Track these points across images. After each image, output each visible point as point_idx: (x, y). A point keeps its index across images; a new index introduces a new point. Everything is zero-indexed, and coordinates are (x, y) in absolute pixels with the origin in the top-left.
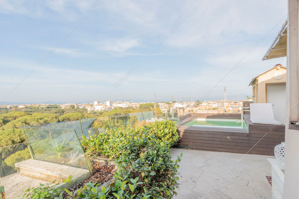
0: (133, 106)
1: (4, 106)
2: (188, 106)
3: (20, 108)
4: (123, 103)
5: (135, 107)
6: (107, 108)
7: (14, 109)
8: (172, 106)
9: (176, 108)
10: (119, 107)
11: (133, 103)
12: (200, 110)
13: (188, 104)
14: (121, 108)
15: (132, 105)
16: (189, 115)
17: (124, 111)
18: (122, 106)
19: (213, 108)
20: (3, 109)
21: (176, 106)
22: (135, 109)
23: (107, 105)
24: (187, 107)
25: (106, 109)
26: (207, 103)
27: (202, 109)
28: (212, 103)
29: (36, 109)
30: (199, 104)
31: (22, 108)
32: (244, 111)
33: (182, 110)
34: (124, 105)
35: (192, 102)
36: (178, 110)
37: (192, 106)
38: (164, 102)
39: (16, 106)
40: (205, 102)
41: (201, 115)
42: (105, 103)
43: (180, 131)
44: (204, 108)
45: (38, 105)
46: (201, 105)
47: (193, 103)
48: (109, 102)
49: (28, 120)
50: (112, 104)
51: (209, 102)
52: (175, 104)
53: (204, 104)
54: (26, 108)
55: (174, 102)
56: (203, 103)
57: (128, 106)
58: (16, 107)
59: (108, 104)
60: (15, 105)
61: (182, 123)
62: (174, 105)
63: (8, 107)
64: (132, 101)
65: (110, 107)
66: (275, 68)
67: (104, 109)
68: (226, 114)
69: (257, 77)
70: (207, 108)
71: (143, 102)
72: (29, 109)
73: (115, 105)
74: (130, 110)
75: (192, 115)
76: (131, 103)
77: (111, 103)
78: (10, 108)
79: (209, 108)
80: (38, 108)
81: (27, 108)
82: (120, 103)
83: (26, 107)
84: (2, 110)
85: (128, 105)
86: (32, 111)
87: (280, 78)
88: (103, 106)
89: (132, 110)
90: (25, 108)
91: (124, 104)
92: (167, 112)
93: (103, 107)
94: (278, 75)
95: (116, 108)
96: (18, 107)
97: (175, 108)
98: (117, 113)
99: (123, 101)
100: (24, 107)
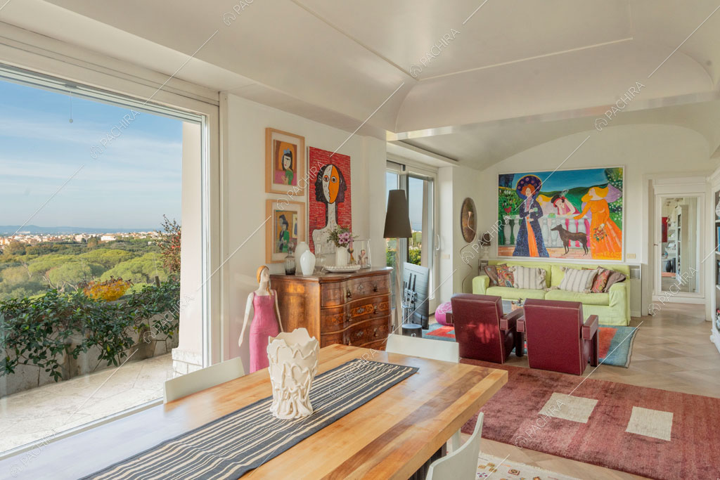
1: (69, 237)
3: (104, 241)
7: (92, 243)
20: (67, 243)
29: (142, 245)
31: (111, 243)
39: (96, 237)
45: (144, 235)
49: (145, 268)
54: (119, 241)
58: (97, 239)
60: (94, 236)
63: (79, 238)
72: (125, 245)
78: (83, 240)
80: (147, 242)
81: (122, 241)
83: (119, 239)
84: (67, 246)
86: (134, 249)
90: (116, 241)
96: (100, 239)
100: (114, 239)
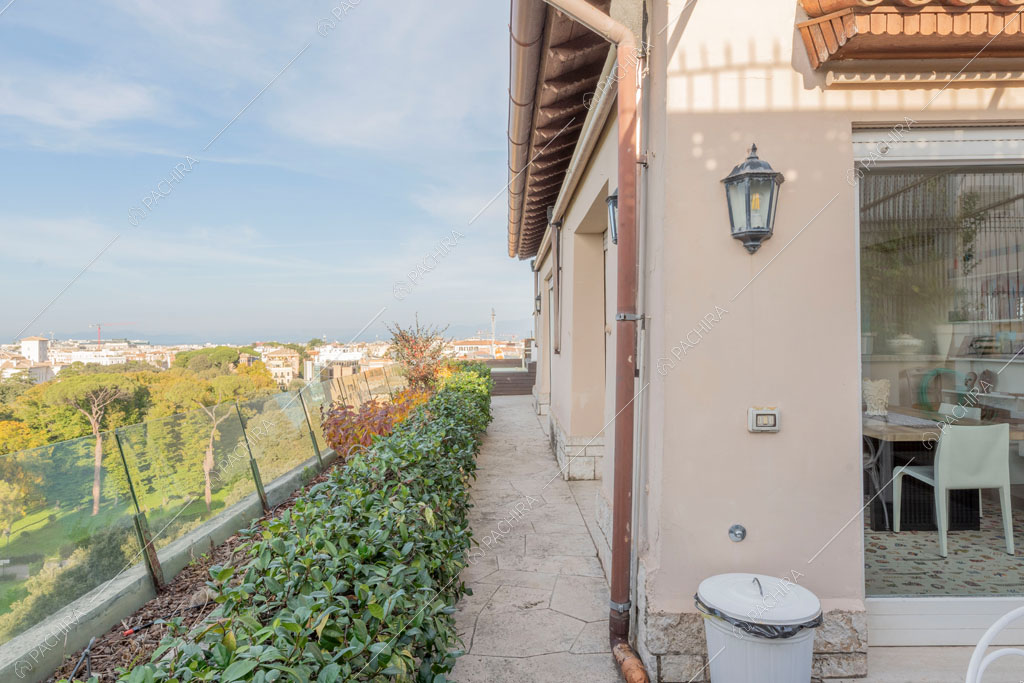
0: (148, 359)
4: (97, 346)
5: (158, 362)
6: (27, 370)
9: (331, 363)
10: (79, 363)
11: (144, 348)
13: (365, 350)
14: (94, 368)
15: (143, 355)
18: (95, 361)
21: (323, 358)
22: (158, 370)
23: (24, 354)
25: (22, 373)
33: (349, 370)
34: (104, 357)
35: (379, 342)
36: (336, 369)
37: (384, 356)
38: (278, 344)
48: (37, 342)
52: (322, 350)
55: (316, 343)
57: (123, 361)
59: (30, 350)
62: (316, 353)
64: (138, 341)
65: (42, 364)
67: (15, 371)
71: (188, 344)
73: (59, 356)
76: (135, 346)
82: (83, 348)
85: (124, 357)
88: (4, 361)
91: (104, 352)
92: (290, 377)
93: (9, 366)
97: (325, 365)
99: (99, 339)
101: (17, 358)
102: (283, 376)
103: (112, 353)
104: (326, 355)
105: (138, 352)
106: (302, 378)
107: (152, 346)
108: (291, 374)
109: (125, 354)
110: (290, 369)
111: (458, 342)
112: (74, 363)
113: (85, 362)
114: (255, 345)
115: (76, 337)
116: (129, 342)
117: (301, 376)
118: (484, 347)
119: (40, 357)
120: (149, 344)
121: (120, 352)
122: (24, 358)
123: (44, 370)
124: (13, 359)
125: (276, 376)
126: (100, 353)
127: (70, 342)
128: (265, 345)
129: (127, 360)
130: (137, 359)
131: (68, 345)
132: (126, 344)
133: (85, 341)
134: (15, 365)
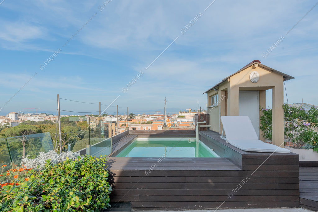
0: (51, 120)
2: (121, 120)
4: (36, 115)
5: (55, 121)
6: (10, 123)
8: (101, 120)
9: (107, 122)
10: (29, 121)
11: (50, 116)
12: (134, 124)
13: (120, 117)
14: (33, 122)
15: (50, 118)
16: (126, 134)
17: (36, 126)
18: (34, 120)
19: (147, 122)
21: (106, 120)
22: (54, 123)
23: (10, 118)
24: (119, 120)
25: (8, 124)
26: (141, 117)
27: (136, 122)
28: (146, 116)
30: (133, 118)
32: (200, 126)
33: (114, 125)
34: (37, 119)
35: (125, 115)
36: (110, 124)
37: (126, 120)
38: (93, 115)
40: (139, 115)
41: (142, 133)
42: (7, 115)
43: (115, 174)
44: (138, 122)
46: (134, 118)
47: (127, 117)
48: (14, 114)
50: (19, 117)
51: (143, 116)
52: (106, 117)
53: (138, 118)
55: (105, 115)
56: (136, 116)
57: (43, 120)
59: (12, 116)
61: (117, 149)
62: (104, 118)
64: (49, 114)
65: (16, 121)
66: (251, 66)
67: (6, 123)
68: (175, 131)
69: (229, 78)
70: (141, 122)
71: (65, 115)
73: (23, 118)
74: (46, 125)
75: (130, 133)
76: (48, 115)
77: (17, 116)
79: (143, 122)
82: (31, 116)
85: (44, 119)
87: (257, 80)
88: (3, 120)
89: (49, 125)
92: (96, 126)
93: (4, 122)
94: (255, 76)
95: (24, 123)
98: (26, 129)
99: (37, 113)
101: (7, 119)
102: (93, 126)
103: (40, 118)
104: (107, 119)
105: (48, 118)
106: (99, 126)
107: (53, 116)
108: (96, 125)
109: (44, 118)
110: (95, 124)
111: (151, 115)
112: (28, 121)
113: (31, 120)
114: (86, 116)
115: (30, 113)
116: (46, 114)
117: (99, 125)
118: (159, 117)
119: (15, 119)
120: (52, 115)
121: (43, 117)
122: (10, 119)
123: (16, 123)
124: (6, 119)
125: (91, 126)
126: (36, 118)
127: (28, 114)
128: (89, 115)
129: (45, 120)
130: (48, 120)
131: (27, 115)
132: (45, 115)
133: (32, 114)
134: (7, 121)
